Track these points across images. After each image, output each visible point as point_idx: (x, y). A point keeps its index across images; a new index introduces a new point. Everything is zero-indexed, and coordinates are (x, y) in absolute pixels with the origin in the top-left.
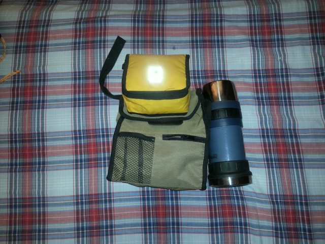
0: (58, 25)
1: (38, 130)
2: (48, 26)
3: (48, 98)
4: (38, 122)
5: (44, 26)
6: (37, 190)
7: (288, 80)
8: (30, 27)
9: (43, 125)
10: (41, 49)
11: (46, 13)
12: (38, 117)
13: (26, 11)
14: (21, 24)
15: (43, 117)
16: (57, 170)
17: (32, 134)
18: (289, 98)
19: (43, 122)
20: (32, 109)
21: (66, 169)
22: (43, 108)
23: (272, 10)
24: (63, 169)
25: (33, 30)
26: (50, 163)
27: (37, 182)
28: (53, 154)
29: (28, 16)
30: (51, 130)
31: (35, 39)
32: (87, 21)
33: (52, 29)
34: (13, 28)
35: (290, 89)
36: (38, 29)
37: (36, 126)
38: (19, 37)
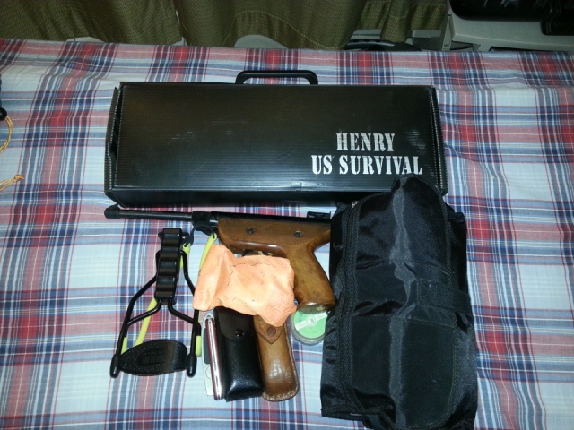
0: (109, 101)
1: (54, 284)
2: (89, 101)
3: (80, 226)
4: (56, 270)
5: (81, 102)
6: (37, 400)
7: (508, 218)
8: (58, 102)
9: (63, 274)
10: (75, 141)
12: (57, 261)
13: (54, 77)
14: (41, 98)
15: (65, 260)
16: (81, 360)
17: (40, 291)
18: (511, 250)
19: (64, 270)
20: (47, 245)
21: (98, 359)
22: (68, 244)
23: (479, 98)
24: (93, 360)
25: (62, 107)
26: (70, 347)
27: (39, 384)
28: (77, 331)
29: (55, 85)
30: (78, 285)
31: (63, 123)
33: (97, 107)
34: (27, 102)
35: (513, 234)
36: (72, 107)
37: (51, 277)
38: (35, 119)
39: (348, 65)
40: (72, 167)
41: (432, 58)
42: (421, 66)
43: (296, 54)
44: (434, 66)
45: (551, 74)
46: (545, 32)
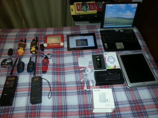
0: (10, 37)
5: (5, 37)
32: (20, 35)
33: (8, 37)
36: (3, 37)
39: (56, 29)
40: (2, 46)
41: (71, 27)
42: (69, 29)
43: (46, 28)
44: (71, 28)
45: (92, 28)
46: (90, 23)
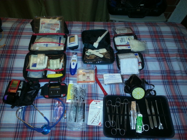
1: (11, 66)
2: (23, 30)
3: (18, 55)
4: (11, 64)
8: (15, 30)
10: (18, 38)
11: (23, 26)
12: (12, 62)
13: (15, 25)
14: (11, 28)
17: (7, 68)
20: (10, 58)
22: (15, 58)
25: (16, 31)
28: (15, 76)
29: (15, 26)
30: (16, 67)
31: (16, 34)
33: (25, 31)
34: (8, 29)
36: (19, 31)
38: (10, 33)
42: (101, 25)
43: (72, 22)
44: (104, 24)
